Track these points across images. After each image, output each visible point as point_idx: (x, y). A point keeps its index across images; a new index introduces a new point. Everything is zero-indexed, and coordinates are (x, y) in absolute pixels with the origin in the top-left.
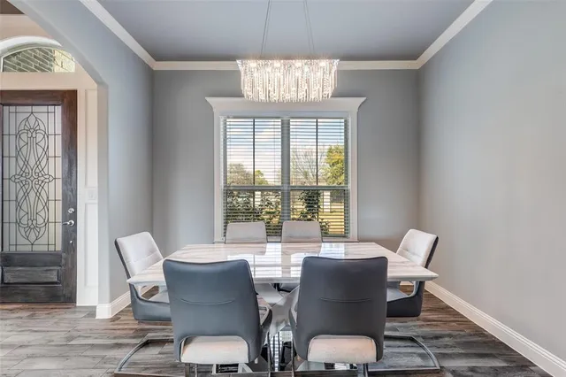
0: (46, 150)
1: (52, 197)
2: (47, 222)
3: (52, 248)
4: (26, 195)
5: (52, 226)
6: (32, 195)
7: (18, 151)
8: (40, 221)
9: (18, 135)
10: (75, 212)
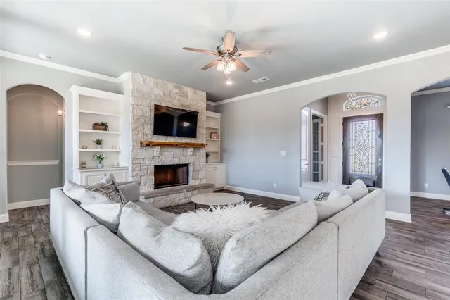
0: (368, 137)
1: (370, 154)
2: (368, 164)
3: (370, 174)
4: (359, 154)
5: (370, 165)
6: (362, 153)
7: (356, 137)
8: (365, 163)
9: (356, 132)
10: (382, 161)
